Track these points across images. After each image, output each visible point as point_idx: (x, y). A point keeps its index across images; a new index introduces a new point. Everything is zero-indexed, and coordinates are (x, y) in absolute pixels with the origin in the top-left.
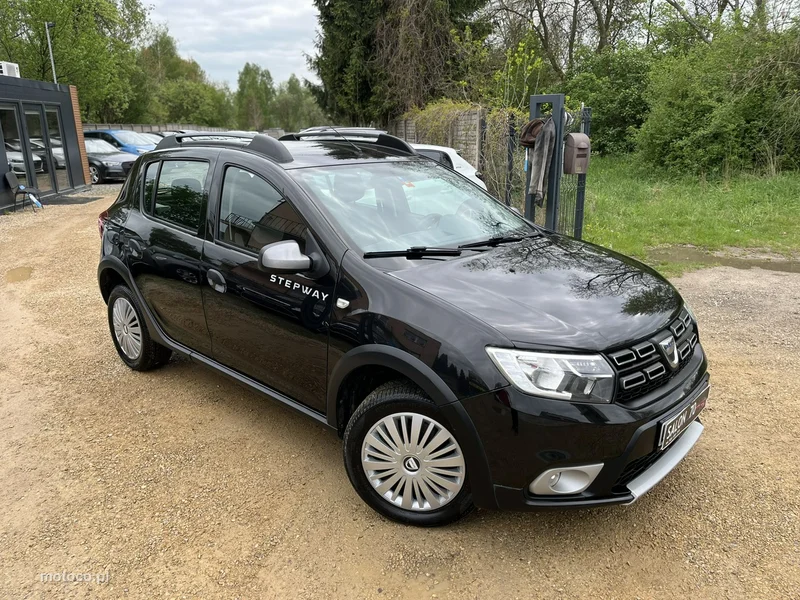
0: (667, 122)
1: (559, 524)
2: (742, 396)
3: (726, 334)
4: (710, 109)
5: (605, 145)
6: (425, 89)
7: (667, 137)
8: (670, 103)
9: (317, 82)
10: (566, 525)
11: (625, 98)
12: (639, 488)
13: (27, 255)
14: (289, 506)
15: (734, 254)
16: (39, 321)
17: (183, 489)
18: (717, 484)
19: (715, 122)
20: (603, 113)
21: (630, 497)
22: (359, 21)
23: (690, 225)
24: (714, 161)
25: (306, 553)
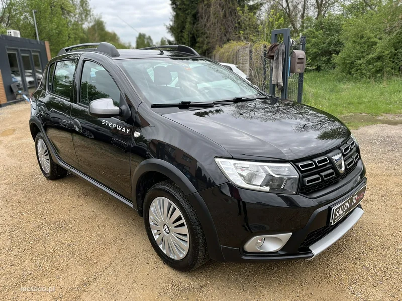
0: (353, 51)
1: (270, 268)
2: (390, 192)
3: (383, 159)
4: (375, 43)
5: (320, 66)
6: (224, 38)
7: (353, 59)
8: (354, 41)
9: (172, 39)
10: (275, 268)
11: (331, 41)
12: (317, 249)
13: (15, 124)
14: (110, 254)
15: (389, 118)
16: (9, 155)
17: (52, 244)
18: (372, 244)
19: (378, 50)
20: (319, 49)
21: (311, 255)
22: (190, 5)
23: (364, 104)
24: (378, 71)
25: (114, 284)
